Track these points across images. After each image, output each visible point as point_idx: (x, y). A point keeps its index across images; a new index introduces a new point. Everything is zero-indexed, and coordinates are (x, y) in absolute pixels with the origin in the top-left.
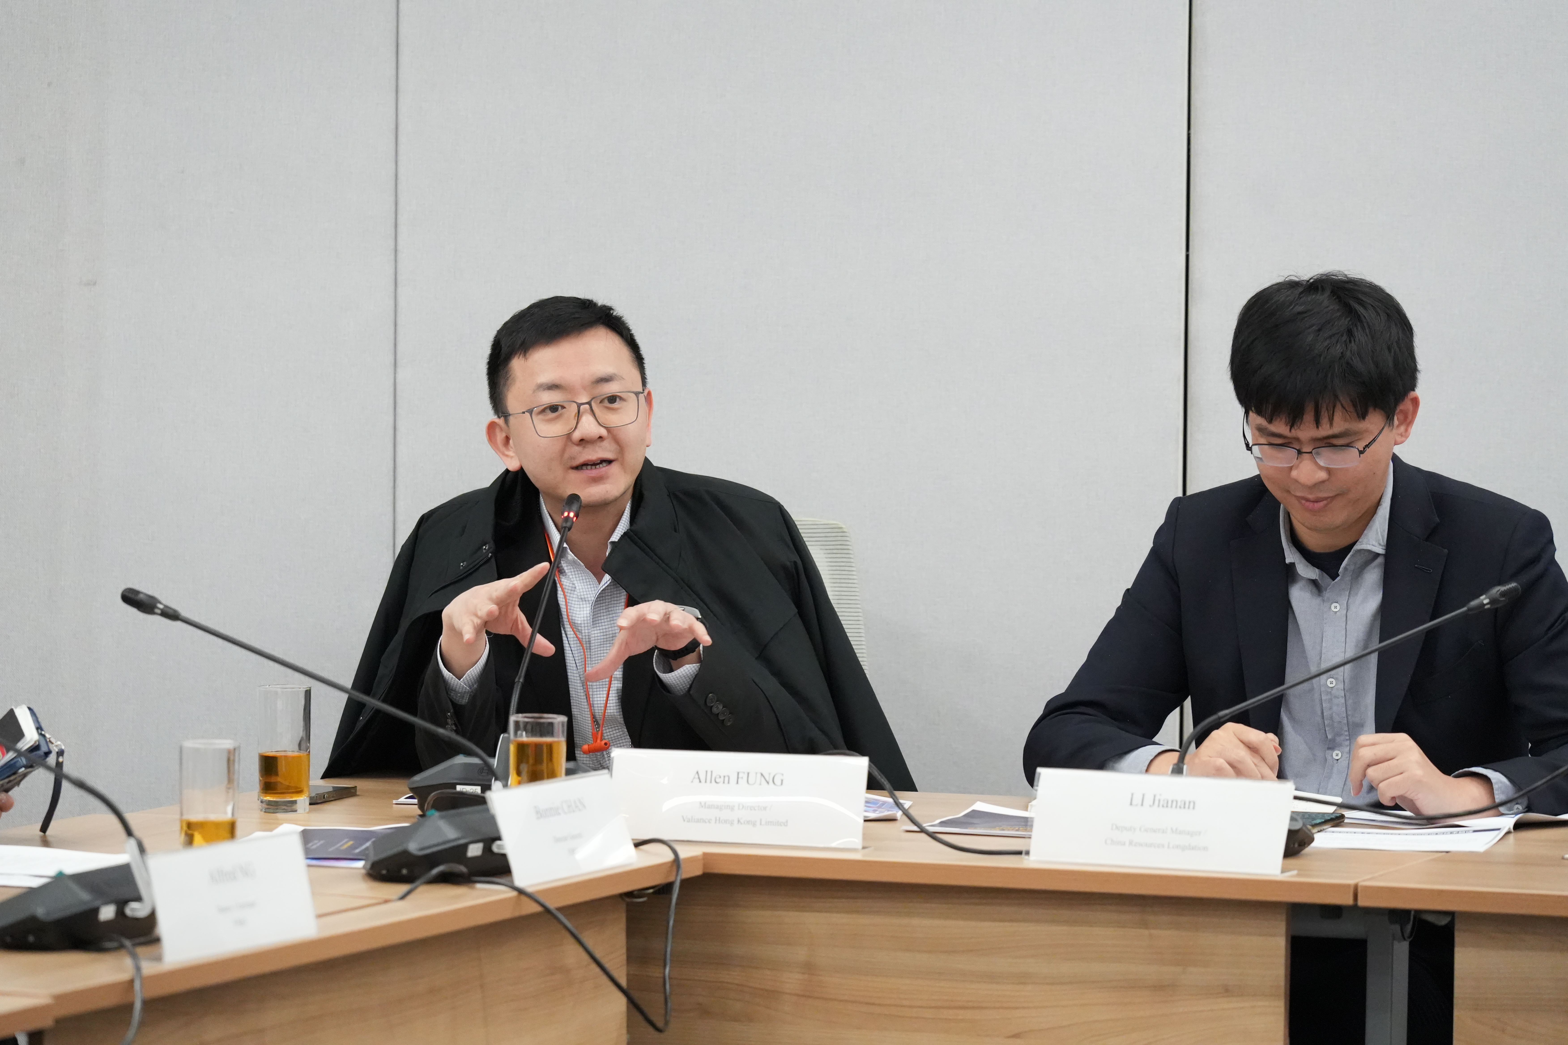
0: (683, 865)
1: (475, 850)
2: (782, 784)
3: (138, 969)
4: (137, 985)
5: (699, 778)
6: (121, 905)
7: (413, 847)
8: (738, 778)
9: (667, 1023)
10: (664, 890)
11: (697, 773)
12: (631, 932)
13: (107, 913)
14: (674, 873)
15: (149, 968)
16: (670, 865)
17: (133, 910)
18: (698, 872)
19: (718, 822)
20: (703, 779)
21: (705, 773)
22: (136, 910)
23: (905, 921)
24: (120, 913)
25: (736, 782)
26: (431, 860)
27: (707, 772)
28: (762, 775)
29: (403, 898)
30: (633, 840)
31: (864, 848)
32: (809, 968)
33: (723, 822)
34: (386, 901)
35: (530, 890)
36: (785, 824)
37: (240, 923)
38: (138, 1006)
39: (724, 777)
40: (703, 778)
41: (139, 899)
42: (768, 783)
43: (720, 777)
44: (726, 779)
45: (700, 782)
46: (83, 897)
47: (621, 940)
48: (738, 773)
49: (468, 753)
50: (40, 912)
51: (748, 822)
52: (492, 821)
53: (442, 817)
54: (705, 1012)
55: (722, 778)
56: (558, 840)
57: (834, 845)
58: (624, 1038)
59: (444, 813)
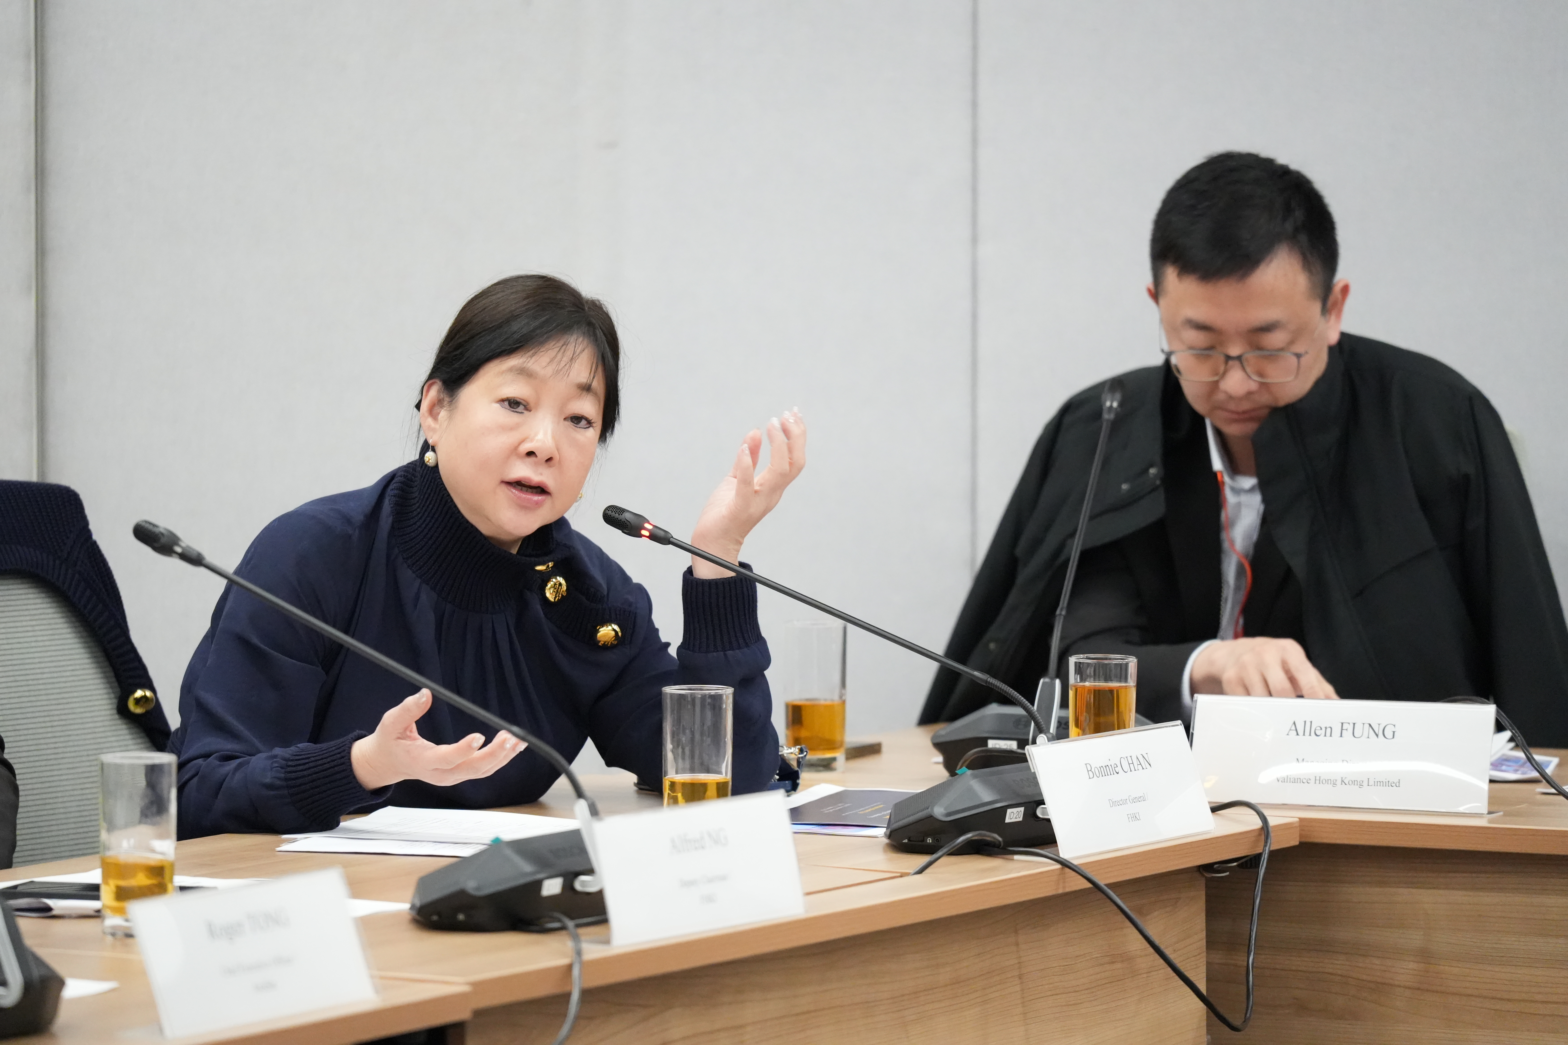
0: (1272, 834)
1: (1014, 815)
2: (1393, 737)
3: (579, 953)
4: (576, 972)
5: (1296, 730)
6: (570, 878)
7: (939, 811)
8: (1342, 729)
9: (1246, 1020)
10: (1250, 863)
11: (1294, 723)
12: (1211, 913)
13: (552, 887)
14: (1263, 843)
15: (592, 951)
16: (1256, 834)
17: (583, 883)
18: (1295, 842)
19: (1317, 782)
20: (1301, 732)
21: (1304, 723)
22: (584, 883)
23: (1537, 900)
24: (568, 886)
25: (1339, 735)
26: (960, 825)
27: (1305, 722)
28: (1370, 725)
29: (921, 871)
30: (1209, 803)
31: (1490, 813)
32: (1425, 955)
33: (1324, 782)
34: (902, 875)
35: (1075, 862)
36: (1398, 784)
37: (709, 899)
38: (575, 996)
39: (1326, 728)
40: (1300, 730)
41: (590, 871)
42: (1377, 735)
43: (1321, 729)
44: (1328, 731)
45: (1298, 734)
46: (525, 869)
47: (1200, 923)
48: (1342, 723)
49: (1006, 701)
50: (471, 885)
51: (1354, 782)
52: (1033, 780)
53: (975, 777)
54: (1302, 1008)
55: (1324, 729)
56: (1114, 803)
57: (1461, 809)
58: (1205, 1039)
59: (976, 772)
